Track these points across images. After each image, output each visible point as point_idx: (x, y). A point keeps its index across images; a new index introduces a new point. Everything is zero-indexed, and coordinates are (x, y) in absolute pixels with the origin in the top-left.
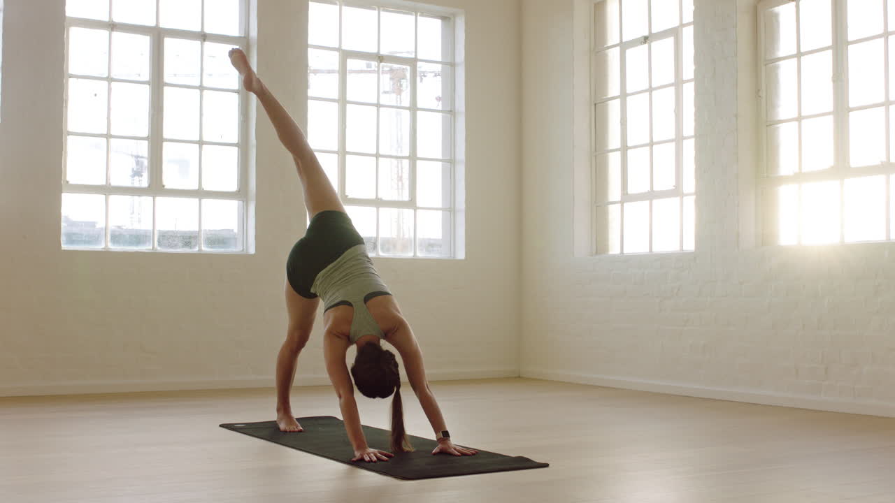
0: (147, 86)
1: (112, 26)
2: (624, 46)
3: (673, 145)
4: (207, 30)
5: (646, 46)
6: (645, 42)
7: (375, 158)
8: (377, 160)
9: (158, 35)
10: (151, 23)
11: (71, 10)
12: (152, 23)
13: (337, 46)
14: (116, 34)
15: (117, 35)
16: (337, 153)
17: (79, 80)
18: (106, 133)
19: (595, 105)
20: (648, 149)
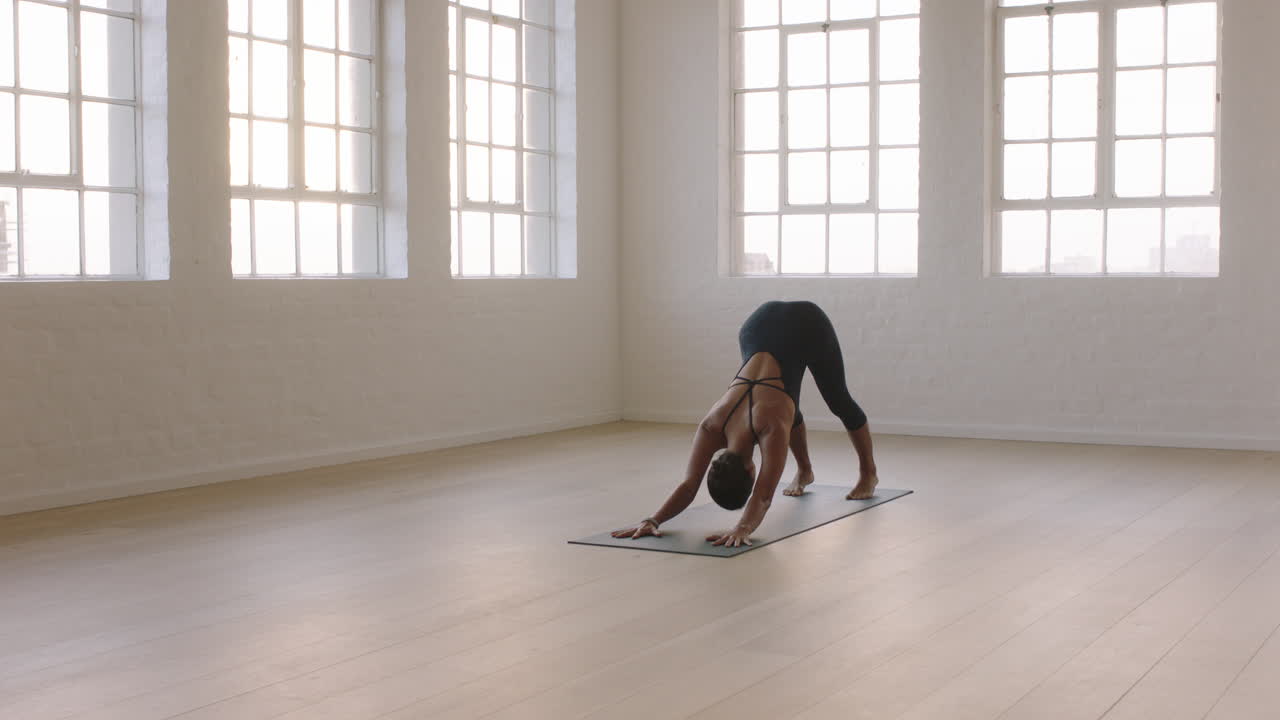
2: (785, 30)
3: (865, 153)
5: (824, 34)
6: (823, 30)
18: (247, 112)
19: (734, 95)
20: (824, 155)
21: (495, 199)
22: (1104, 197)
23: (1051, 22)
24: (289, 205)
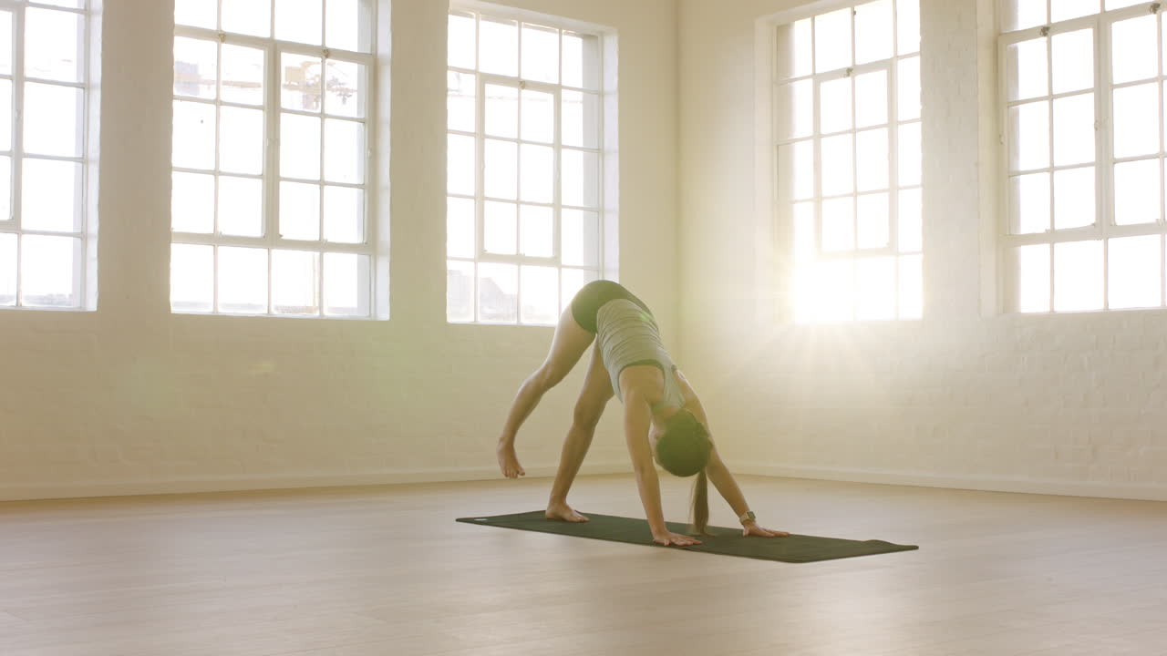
0: (260, 113)
1: (223, 37)
2: (818, 78)
3: (886, 196)
4: (329, 45)
5: (849, 79)
6: (848, 75)
7: (515, 205)
8: (518, 207)
9: (274, 49)
10: (264, 33)
11: (181, 16)
12: (267, 35)
13: (473, 68)
14: (225, 46)
15: (227, 48)
16: (475, 198)
17: (183, 102)
18: (213, 169)
19: (778, 146)
20: (851, 199)
21: (521, 252)
22: (1104, 227)
23: (1049, 43)
24: (263, 252)
